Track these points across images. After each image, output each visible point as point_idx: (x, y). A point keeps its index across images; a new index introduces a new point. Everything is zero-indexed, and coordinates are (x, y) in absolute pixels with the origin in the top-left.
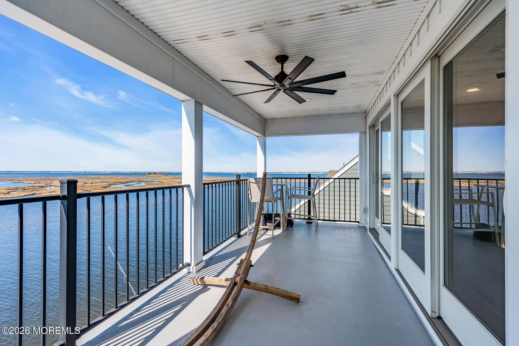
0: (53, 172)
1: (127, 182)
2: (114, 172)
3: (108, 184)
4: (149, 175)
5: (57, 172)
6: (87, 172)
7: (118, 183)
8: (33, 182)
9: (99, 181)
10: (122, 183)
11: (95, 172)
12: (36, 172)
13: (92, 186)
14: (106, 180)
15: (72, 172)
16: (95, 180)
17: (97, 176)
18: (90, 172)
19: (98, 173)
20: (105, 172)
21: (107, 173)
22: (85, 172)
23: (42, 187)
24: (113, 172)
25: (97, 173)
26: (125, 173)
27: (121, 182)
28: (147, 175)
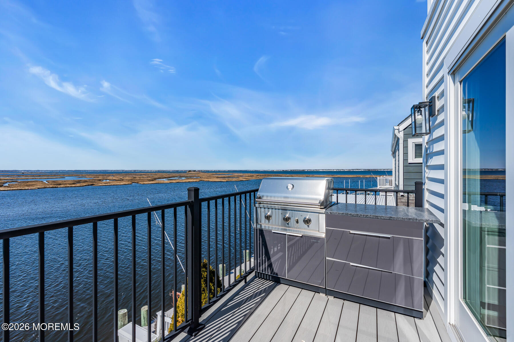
0: (109, 170)
1: (170, 177)
2: (159, 170)
3: (153, 179)
4: (190, 172)
5: (112, 170)
6: (136, 170)
7: (161, 178)
8: (93, 177)
9: (146, 176)
10: (166, 178)
12: (97, 170)
13: (140, 179)
14: (152, 176)
15: (125, 170)
16: (142, 176)
18: (139, 170)
22: (135, 170)
23: (100, 180)
26: (168, 172)
27: (164, 177)
28: (187, 172)
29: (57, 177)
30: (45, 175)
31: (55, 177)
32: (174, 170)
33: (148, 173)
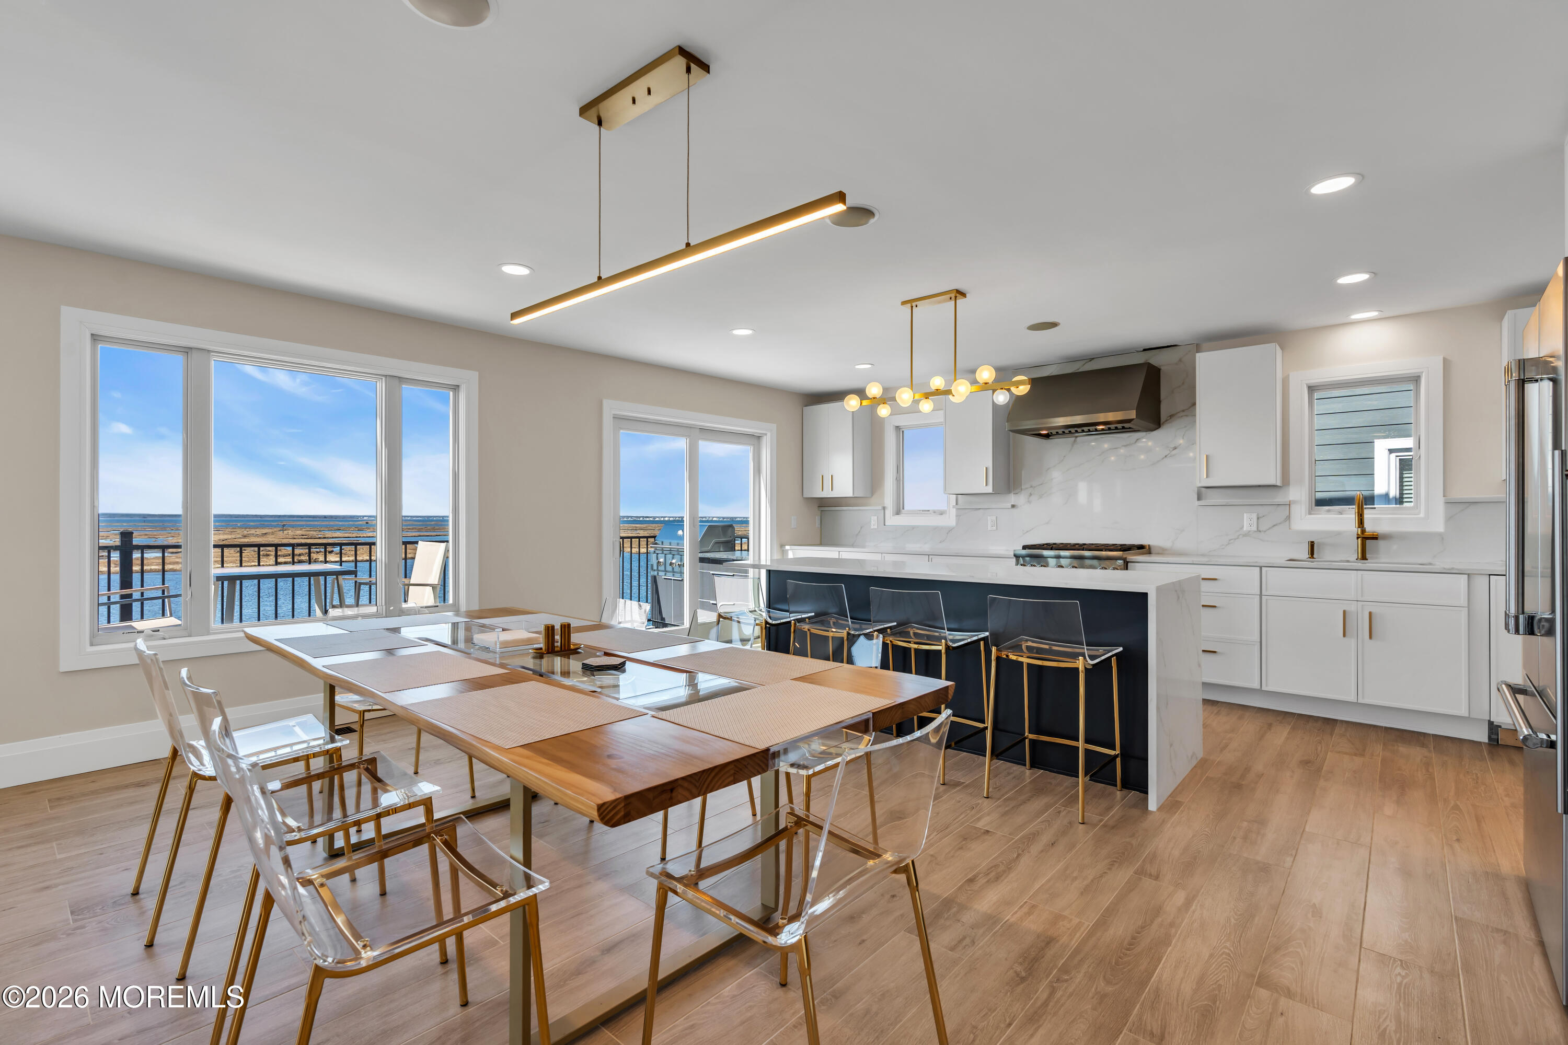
11: (640, 517)
16: (637, 532)
17: (644, 526)
18: (632, 517)
19: (647, 519)
20: (662, 517)
21: (667, 519)
24: (679, 517)
25: (645, 519)
29: (438, 534)
30: (413, 529)
31: (435, 534)
32: (724, 518)
33: (654, 525)
